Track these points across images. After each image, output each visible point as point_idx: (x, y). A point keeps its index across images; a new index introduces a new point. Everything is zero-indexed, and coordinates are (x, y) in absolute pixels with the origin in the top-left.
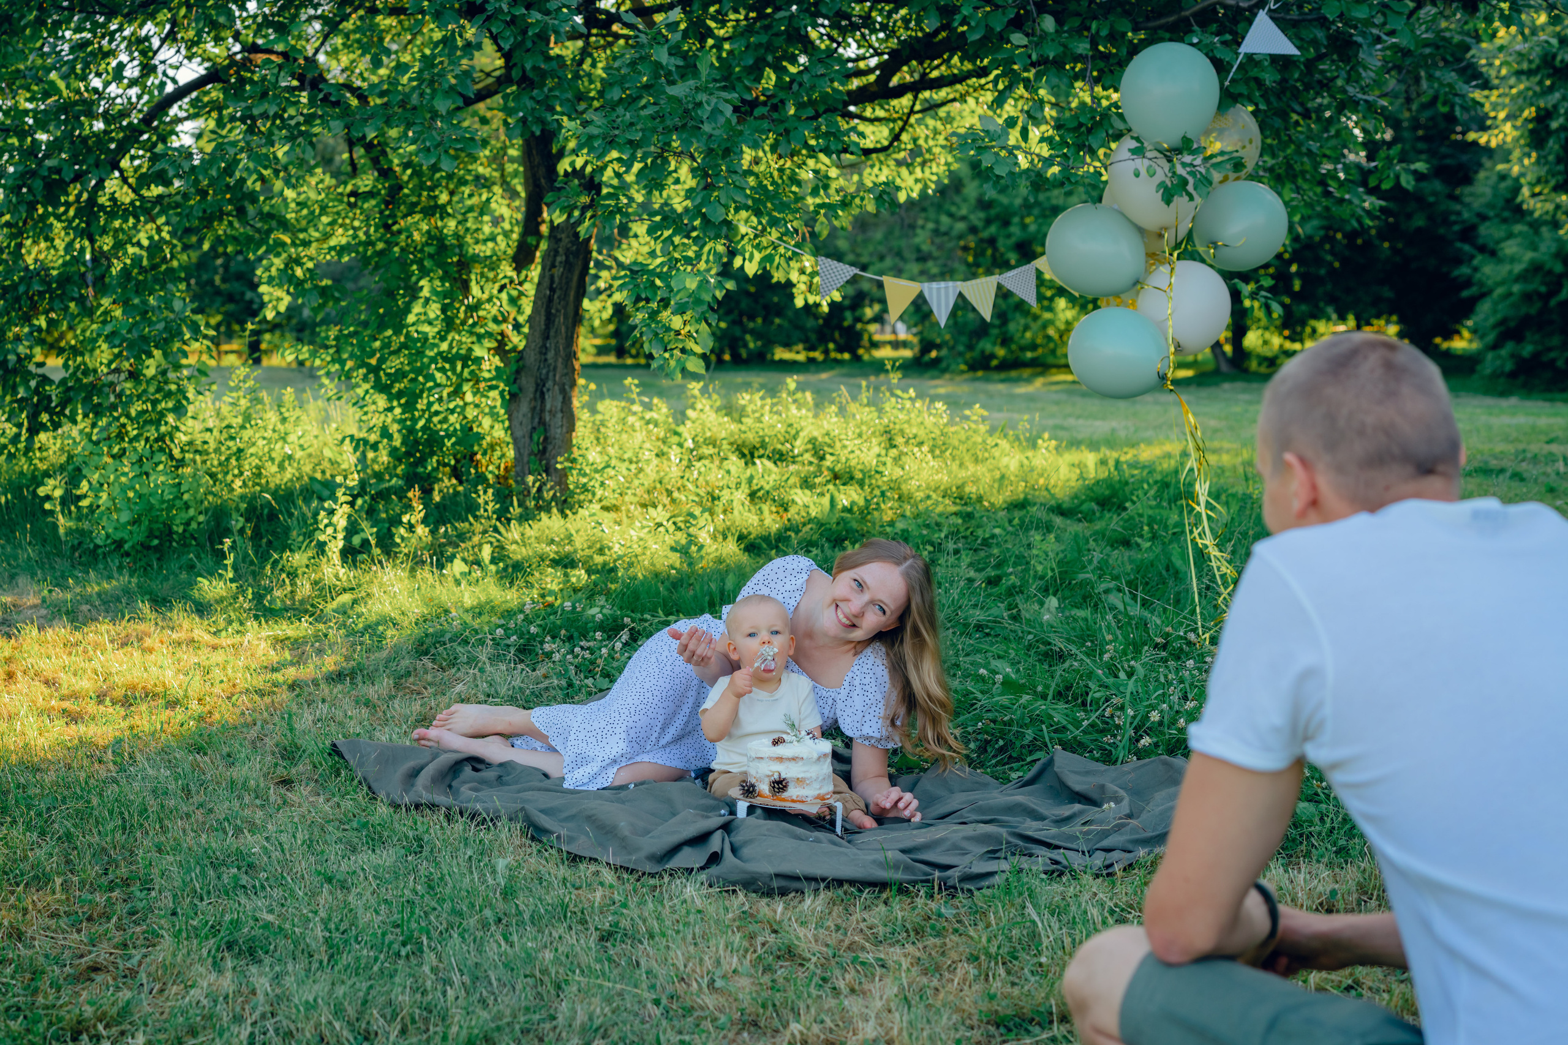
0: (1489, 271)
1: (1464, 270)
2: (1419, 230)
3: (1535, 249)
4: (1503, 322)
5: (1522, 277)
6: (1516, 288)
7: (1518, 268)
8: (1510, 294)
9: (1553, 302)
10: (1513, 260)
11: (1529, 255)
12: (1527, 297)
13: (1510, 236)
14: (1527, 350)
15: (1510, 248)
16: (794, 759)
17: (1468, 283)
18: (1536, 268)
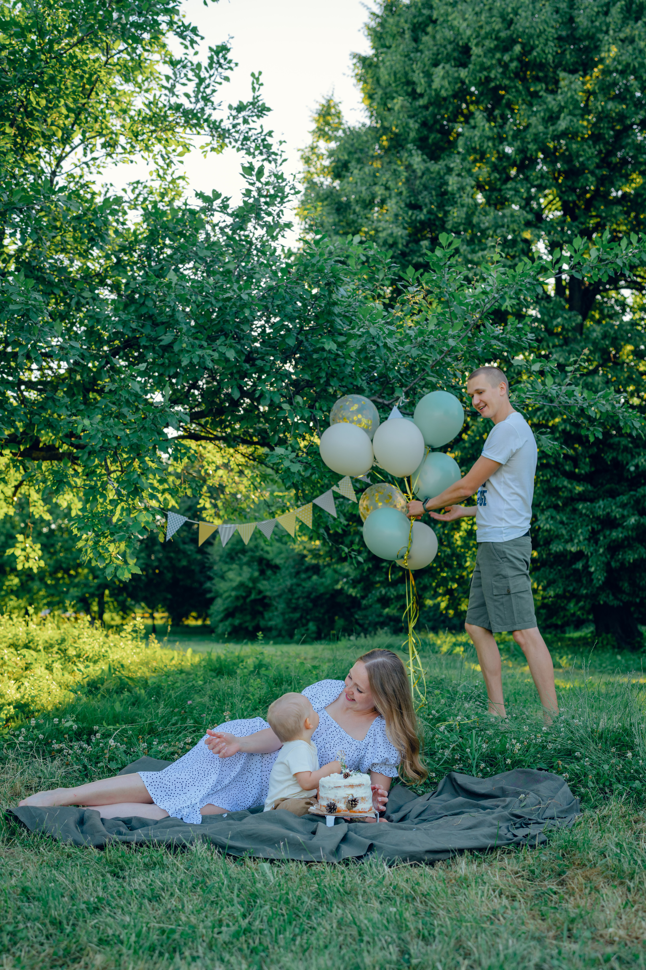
0: (221, 586)
1: (208, 585)
2: (184, 567)
3: (240, 575)
4: (226, 609)
5: (234, 589)
6: (233, 594)
7: (234, 584)
8: (230, 596)
9: (248, 600)
10: (231, 580)
11: (239, 579)
12: (237, 598)
13: (230, 570)
14: (237, 622)
15: (231, 575)
16: (359, 785)
17: (210, 591)
18: (242, 585)
